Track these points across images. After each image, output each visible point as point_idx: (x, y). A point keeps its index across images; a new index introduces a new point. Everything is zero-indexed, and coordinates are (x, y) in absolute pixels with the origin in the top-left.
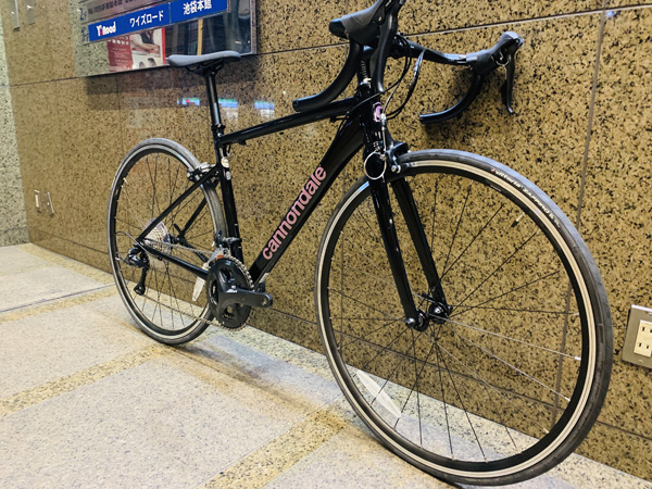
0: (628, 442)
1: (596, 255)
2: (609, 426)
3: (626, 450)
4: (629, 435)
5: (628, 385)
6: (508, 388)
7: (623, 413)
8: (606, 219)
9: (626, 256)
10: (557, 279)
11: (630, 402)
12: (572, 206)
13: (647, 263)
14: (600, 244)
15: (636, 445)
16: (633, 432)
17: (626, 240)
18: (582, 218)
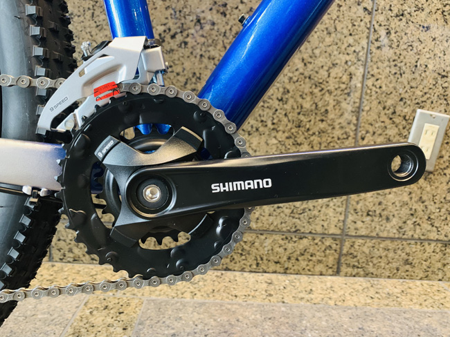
0: (408, 250)
1: (387, 63)
2: (392, 239)
3: (406, 257)
4: (409, 242)
5: (410, 193)
6: (294, 229)
7: (405, 222)
8: (398, 23)
9: (413, 61)
10: (348, 94)
11: (411, 209)
12: (365, 9)
13: (430, 67)
14: (392, 51)
15: (414, 250)
16: (412, 238)
17: (415, 44)
18: (374, 23)
